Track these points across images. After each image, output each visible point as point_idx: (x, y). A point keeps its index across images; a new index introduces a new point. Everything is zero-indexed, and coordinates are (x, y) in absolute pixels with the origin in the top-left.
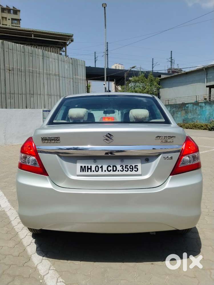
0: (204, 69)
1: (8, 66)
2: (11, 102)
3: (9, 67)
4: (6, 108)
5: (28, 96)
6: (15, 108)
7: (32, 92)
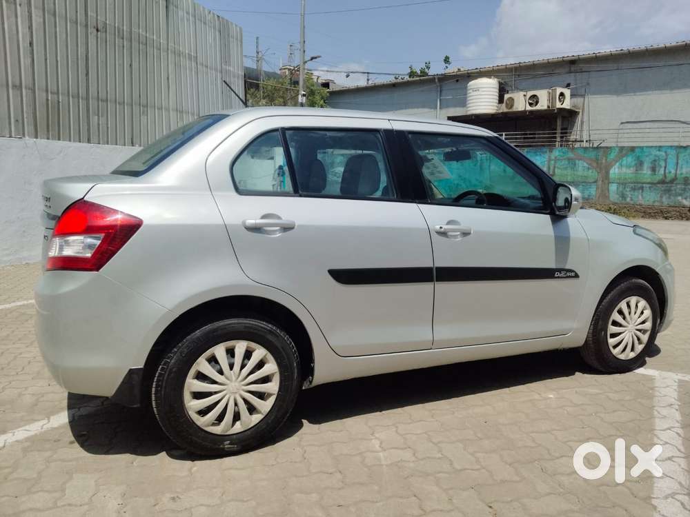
0: (436, 80)
1: (95, 16)
2: (99, 124)
3: (97, 20)
4: (89, 141)
5: (136, 109)
6: (108, 144)
7: (143, 101)
